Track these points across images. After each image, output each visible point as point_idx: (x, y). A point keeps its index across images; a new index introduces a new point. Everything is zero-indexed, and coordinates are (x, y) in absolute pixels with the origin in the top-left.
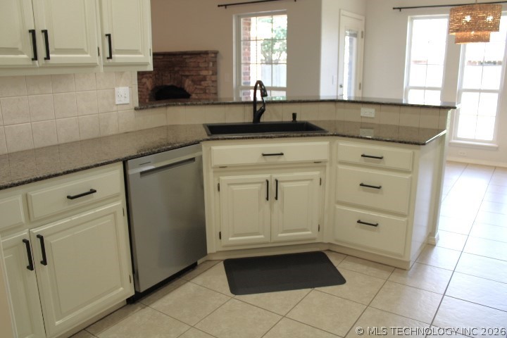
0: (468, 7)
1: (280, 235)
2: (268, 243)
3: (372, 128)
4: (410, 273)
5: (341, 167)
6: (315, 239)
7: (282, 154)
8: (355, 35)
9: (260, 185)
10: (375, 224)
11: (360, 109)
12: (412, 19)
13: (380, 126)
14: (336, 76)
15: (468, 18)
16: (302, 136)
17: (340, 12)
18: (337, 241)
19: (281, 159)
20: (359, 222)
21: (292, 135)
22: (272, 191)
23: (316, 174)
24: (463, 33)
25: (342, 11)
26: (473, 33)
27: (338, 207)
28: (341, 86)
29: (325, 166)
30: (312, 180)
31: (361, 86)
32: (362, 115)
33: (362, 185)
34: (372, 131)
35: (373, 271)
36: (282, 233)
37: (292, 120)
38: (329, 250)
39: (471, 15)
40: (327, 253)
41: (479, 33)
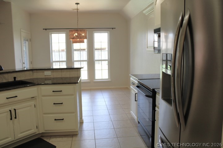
0: (77, 30)
1: (19, 135)
2: (13, 141)
3: (50, 80)
4: (79, 135)
5: (43, 98)
6: (35, 133)
7: (16, 96)
8: (27, 40)
9: (6, 113)
10: (62, 119)
11: (44, 72)
12: (51, 34)
13: (53, 78)
14: (21, 59)
15: (76, 34)
16: (24, 87)
17: (20, 30)
18: (46, 131)
19: (16, 99)
20: (55, 120)
21: (20, 87)
22: (13, 115)
23: (32, 103)
24: (75, 40)
25: (22, 30)
26: (78, 40)
27: (44, 115)
28: (24, 63)
29: (36, 99)
30: (31, 106)
31: (31, 63)
32: (45, 75)
33: (54, 104)
34: (51, 81)
35: (65, 139)
36: (20, 134)
37: (13, 80)
38: (42, 136)
39: (77, 33)
40: (41, 138)
41: (81, 40)
